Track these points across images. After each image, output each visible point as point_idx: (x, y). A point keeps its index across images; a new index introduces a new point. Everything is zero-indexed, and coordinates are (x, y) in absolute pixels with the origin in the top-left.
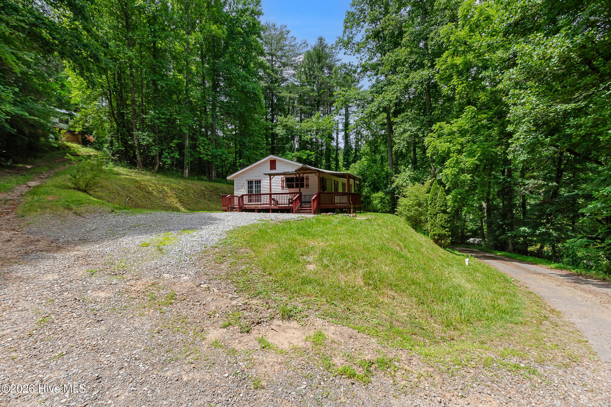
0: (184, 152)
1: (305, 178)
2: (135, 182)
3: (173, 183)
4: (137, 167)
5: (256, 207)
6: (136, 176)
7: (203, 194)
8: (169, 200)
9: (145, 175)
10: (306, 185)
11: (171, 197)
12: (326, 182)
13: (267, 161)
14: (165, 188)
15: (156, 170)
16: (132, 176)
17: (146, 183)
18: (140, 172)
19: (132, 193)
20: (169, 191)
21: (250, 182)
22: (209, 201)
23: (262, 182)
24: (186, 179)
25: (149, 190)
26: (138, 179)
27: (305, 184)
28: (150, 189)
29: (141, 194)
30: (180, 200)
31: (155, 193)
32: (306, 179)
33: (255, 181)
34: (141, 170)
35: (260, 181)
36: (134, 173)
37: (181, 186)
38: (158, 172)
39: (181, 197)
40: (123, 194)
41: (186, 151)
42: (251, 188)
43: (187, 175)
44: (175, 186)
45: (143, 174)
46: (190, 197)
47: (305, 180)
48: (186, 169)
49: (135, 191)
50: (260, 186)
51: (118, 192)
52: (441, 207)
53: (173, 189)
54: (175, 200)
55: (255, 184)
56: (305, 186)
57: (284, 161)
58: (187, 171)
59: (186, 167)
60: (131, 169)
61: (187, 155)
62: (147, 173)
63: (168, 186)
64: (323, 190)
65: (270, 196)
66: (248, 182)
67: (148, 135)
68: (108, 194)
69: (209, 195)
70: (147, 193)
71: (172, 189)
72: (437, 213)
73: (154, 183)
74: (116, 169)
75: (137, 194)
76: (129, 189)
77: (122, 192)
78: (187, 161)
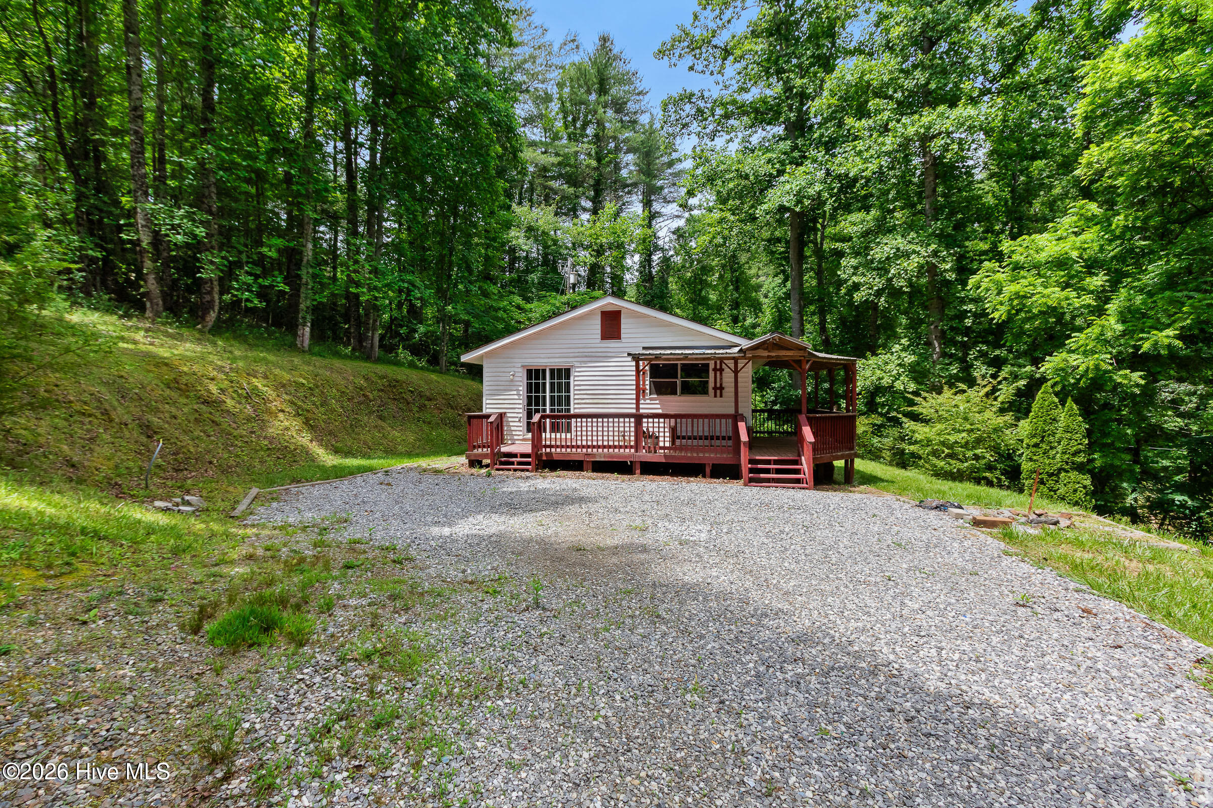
0: (299, 277)
1: (712, 366)
2: (157, 365)
3: (276, 365)
4: (148, 314)
5: (587, 454)
6: (152, 344)
7: (362, 399)
8: (277, 423)
9: (179, 337)
10: (715, 388)
11: (281, 415)
13: (591, 313)
14: (258, 383)
15: (210, 324)
16: (135, 342)
17: (196, 368)
18: (159, 330)
19: (157, 410)
20: (270, 393)
21: (534, 374)
22: (381, 418)
23: (573, 374)
24: (306, 353)
25: (209, 391)
26: (164, 353)
27: (711, 385)
28: (213, 388)
29: (186, 407)
30: (306, 422)
31: (230, 403)
32: (715, 370)
33: (552, 371)
34: (164, 324)
35: (568, 371)
36: (142, 333)
37: (301, 376)
38: (218, 330)
39: (308, 411)
40: (127, 418)
41: (305, 274)
42: (537, 391)
43: (307, 342)
44: (287, 376)
45: (172, 336)
46: (333, 411)
47: (712, 374)
48: (304, 325)
49: (165, 400)
50: (568, 384)
51: (105, 413)
52: (1075, 454)
53: (284, 386)
54: (295, 424)
55: (552, 377)
57: (649, 316)
58: (308, 329)
59: (304, 318)
60: (127, 316)
61: (307, 284)
62: (185, 332)
63: (266, 377)
65: (638, 423)
66: (529, 372)
67: (189, 216)
68: (61, 423)
69: (379, 402)
70: (206, 402)
71: (281, 386)
72: (1060, 470)
73: (220, 369)
74: (76, 317)
75: (173, 410)
76: (144, 395)
77: (120, 410)
78: (308, 303)
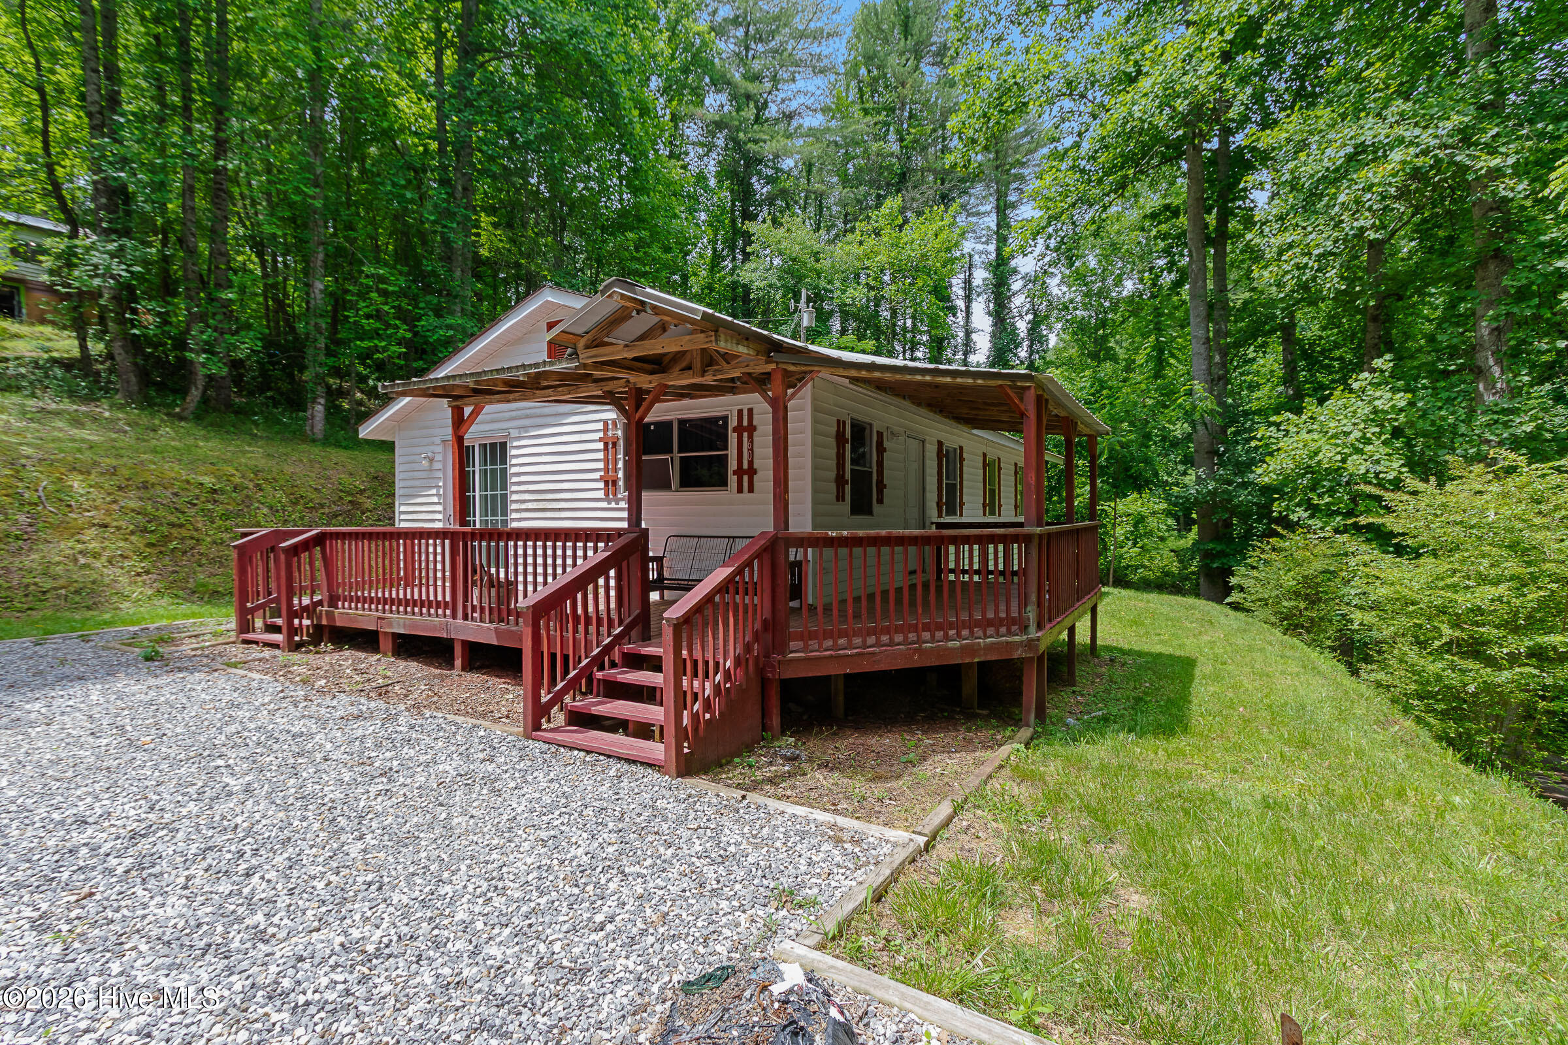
1: (733, 423)
10: (739, 472)
12: (881, 450)
15: (192, 406)
23: (510, 452)
24: (314, 441)
27: (733, 465)
32: (739, 429)
33: (483, 448)
35: (503, 445)
41: (311, 326)
47: (733, 438)
48: (314, 401)
56: (732, 480)
58: (319, 408)
59: (312, 392)
61: (315, 341)
64: (861, 506)
78: (317, 369)
